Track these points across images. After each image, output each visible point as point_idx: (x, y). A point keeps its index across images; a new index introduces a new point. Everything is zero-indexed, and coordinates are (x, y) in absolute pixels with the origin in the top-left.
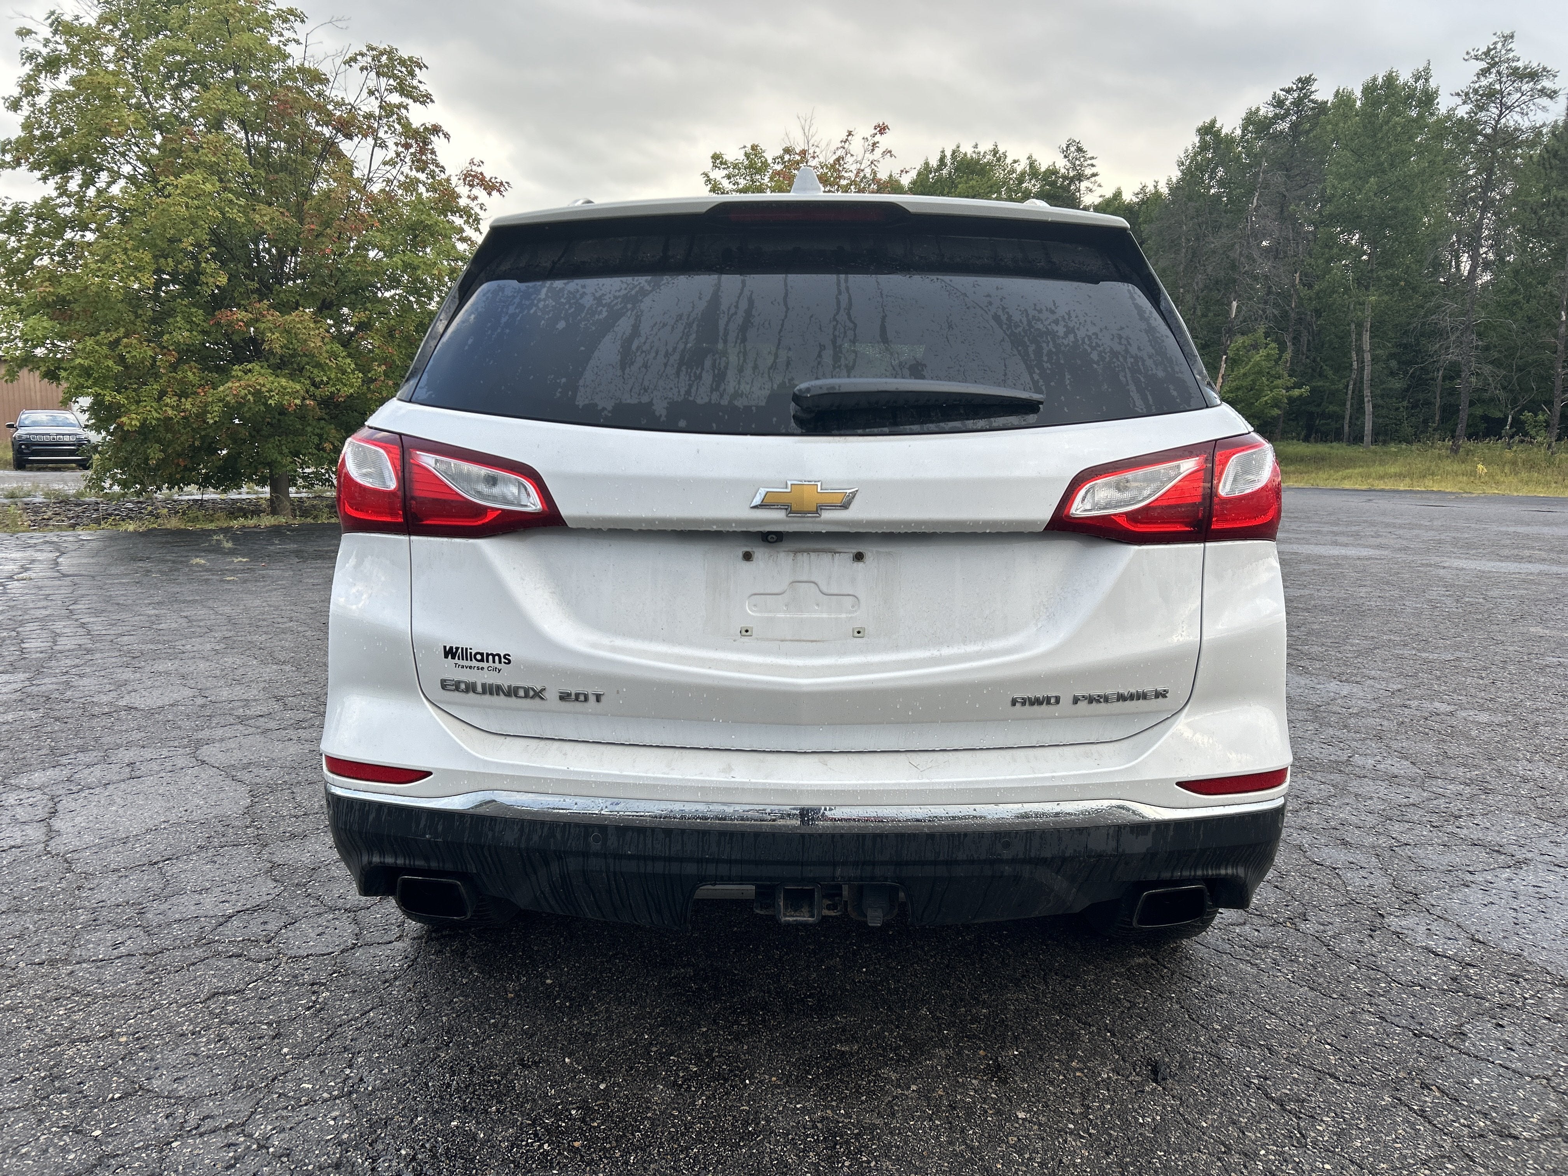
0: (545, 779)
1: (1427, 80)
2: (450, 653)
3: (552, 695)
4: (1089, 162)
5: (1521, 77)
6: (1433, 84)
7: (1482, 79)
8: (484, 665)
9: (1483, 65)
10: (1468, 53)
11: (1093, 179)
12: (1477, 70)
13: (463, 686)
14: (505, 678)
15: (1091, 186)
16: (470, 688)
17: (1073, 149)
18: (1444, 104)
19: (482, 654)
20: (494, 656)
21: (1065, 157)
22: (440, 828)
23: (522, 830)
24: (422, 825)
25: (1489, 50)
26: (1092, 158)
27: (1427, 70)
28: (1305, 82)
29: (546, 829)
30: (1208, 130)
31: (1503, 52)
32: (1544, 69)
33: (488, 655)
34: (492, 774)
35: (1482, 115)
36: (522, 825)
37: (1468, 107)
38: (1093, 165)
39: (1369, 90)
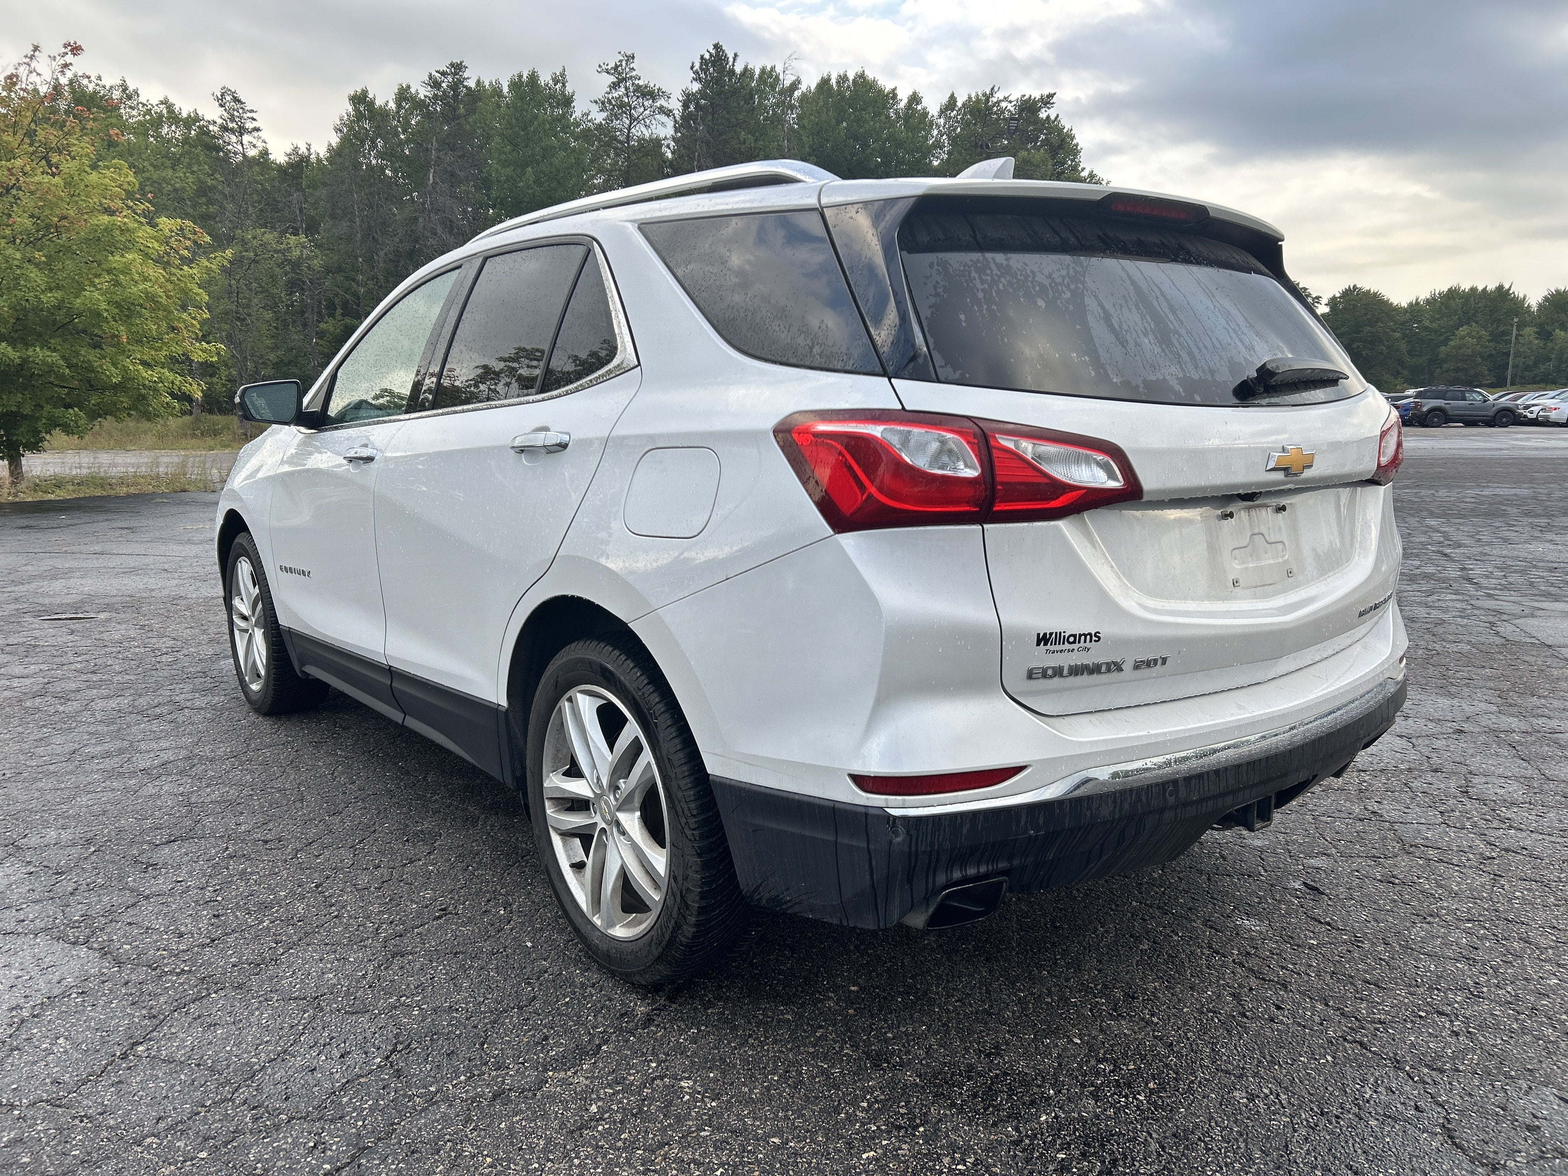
0: (1132, 747)
1: (564, 85)
2: (1043, 639)
3: (1127, 667)
4: (249, 115)
5: (644, 95)
6: (569, 89)
7: (613, 91)
8: (1075, 646)
9: (613, 79)
10: (600, 66)
11: (255, 134)
12: (609, 82)
13: (1050, 672)
14: (1095, 655)
15: (255, 141)
16: (1058, 672)
17: (228, 98)
18: (579, 108)
19: (1075, 636)
20: (1085, 635)
21: (221, 105)
22: (1041, 821)
23: (1115, 801)
24: (1023, 823)
25: (616, 67)
26: (252, 111)
27: (563, 75)
28: (458, 67)
29: (1134, 795)
30: (360, 99)
31: (628, 70)
32: (659, 89)
33: (1080, 635)
34: (1088, 754)
35: (616, 123)
36: (1115, 797)
37: (604, 115)
38: (254, 119)
39: (516, 85)
